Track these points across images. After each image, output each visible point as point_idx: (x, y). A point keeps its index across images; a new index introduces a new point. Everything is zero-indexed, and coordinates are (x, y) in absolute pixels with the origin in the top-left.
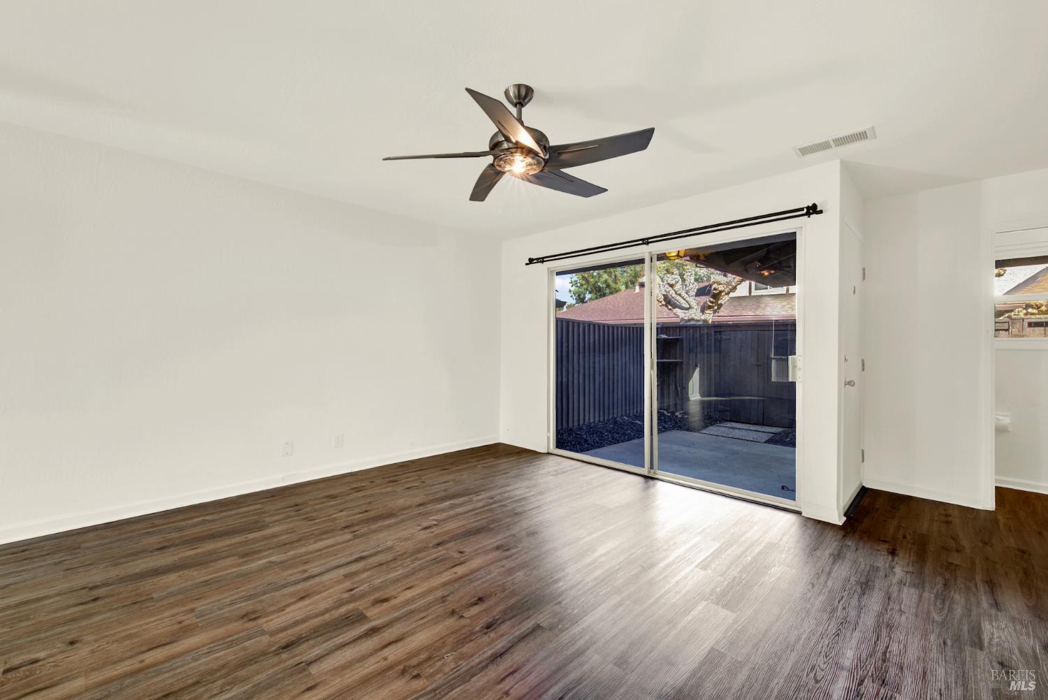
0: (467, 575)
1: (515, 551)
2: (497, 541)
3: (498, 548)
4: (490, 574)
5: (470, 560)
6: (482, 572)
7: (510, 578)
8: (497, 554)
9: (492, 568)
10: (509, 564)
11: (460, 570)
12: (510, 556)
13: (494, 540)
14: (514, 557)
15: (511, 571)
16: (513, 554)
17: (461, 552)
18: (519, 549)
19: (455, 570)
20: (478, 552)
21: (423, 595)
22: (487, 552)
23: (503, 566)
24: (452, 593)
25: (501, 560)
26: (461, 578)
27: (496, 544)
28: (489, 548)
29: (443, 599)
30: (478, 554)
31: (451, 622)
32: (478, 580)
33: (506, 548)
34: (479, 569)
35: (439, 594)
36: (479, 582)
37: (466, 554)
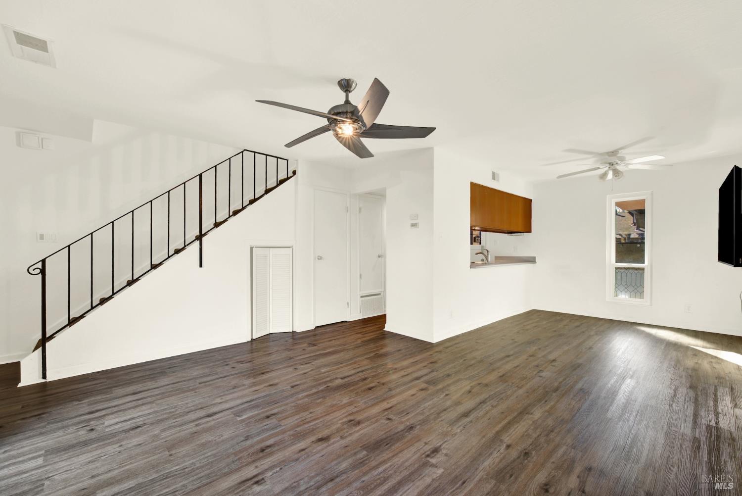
0: (380, 402)
1: (344, 420)
2: (358, 431)
3: (359, 423)
4: (365, 402)
5: (381, 412)
6: (370, 403)
7: (352, 399)
8: (359, 417)
9: (364, 406)
10: (351, 409)
11: (385, 405)
12: (350, 415)
13: (361, 432)
14: (347, 414)
15: (350, 404)
16: (346, 416)
17: (389, 419)
18: (341, 421)
19: (389, 405)
20: (375, 419)
21: (403, 392)
22: (367, 419)
23: (356, 407)
24: (386, 392)
25: (357, 412)
26: (384, 400)
27: (360, 427)
28: (368, 423)
29: (390, 390)
30: (375, 417)
31: (383, 381)
32: (372, 399)
33: (352, 422)
34: (373, 405)
35: (393, 392)
36: (372, 397)
37: (385, 418)
